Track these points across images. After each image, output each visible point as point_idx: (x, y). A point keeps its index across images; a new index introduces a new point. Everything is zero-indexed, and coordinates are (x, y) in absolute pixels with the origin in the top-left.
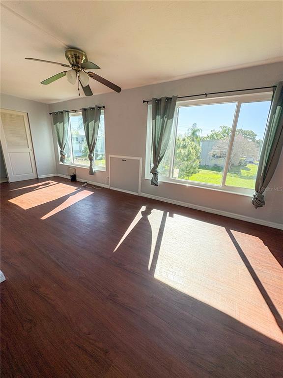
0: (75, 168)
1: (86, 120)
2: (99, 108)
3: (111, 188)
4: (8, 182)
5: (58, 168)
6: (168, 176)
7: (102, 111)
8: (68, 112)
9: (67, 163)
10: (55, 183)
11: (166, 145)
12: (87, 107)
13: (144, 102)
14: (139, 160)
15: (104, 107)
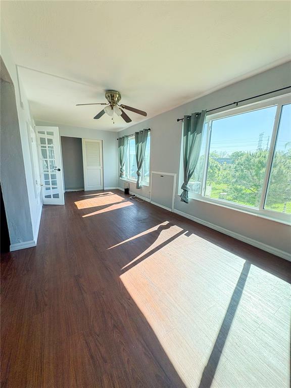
0: (129, 183)
1: (137, 142)
2: (147, 130)
3: (152, 203)
4: (84, 191)
5: (120, 182)
6: (200, 193)
7: (149, 133)
8: (127, 136)
9: (125, 178)
10: (112, 193)
11: (196, 161)
12: (138, 131)
13: (178, 120)
14: (173, 176)
15: (149, 129)
